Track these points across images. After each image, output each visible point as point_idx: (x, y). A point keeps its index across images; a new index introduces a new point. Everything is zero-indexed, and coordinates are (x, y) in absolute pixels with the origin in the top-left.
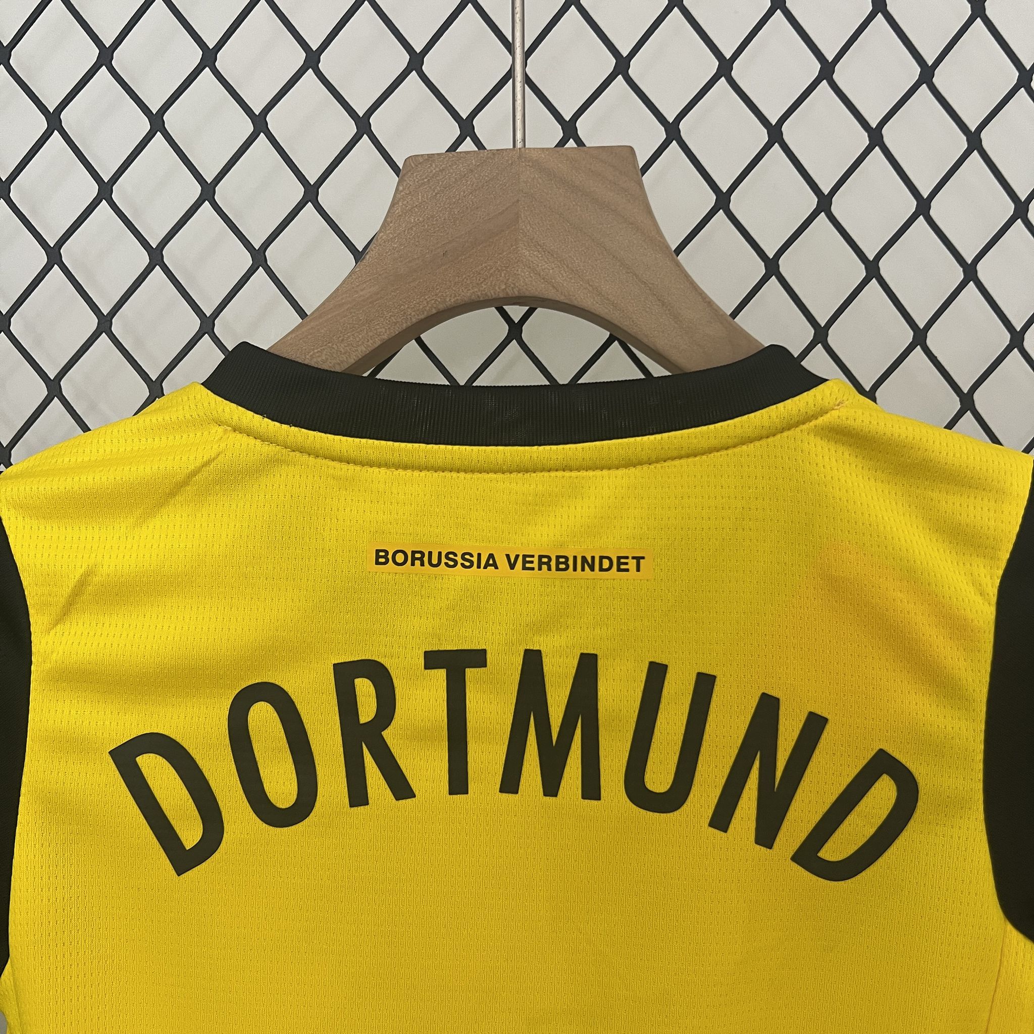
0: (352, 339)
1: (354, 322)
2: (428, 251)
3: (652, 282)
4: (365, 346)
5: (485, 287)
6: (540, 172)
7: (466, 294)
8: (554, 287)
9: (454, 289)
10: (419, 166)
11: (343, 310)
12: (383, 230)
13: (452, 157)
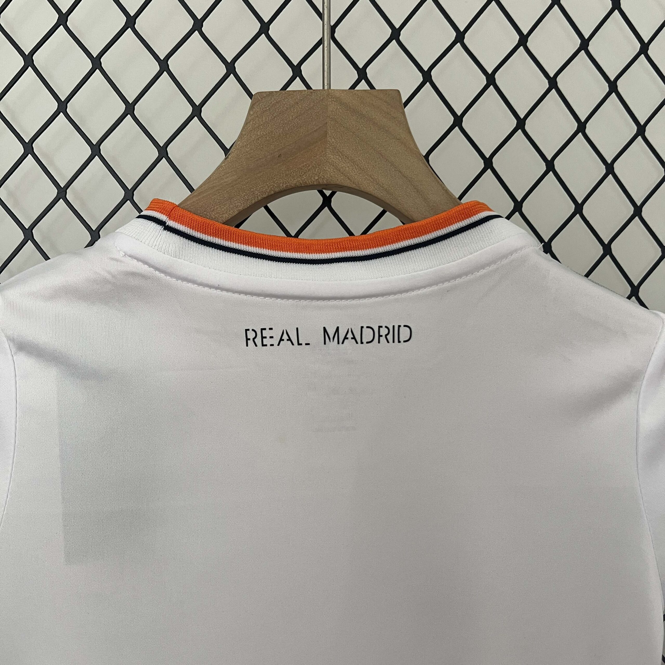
0: (219, 209)
1: (221, 199)
2: (269, 154)
3: (411, 177)
4: (228, 214)
5: (305, 177)
6: (341, 105)
7: (293, 182)
8: (349, 178)
9: (285, 178)
10: (263, 99)
11: (214, 190)
12: (240, 140)
13: (284, 94)
